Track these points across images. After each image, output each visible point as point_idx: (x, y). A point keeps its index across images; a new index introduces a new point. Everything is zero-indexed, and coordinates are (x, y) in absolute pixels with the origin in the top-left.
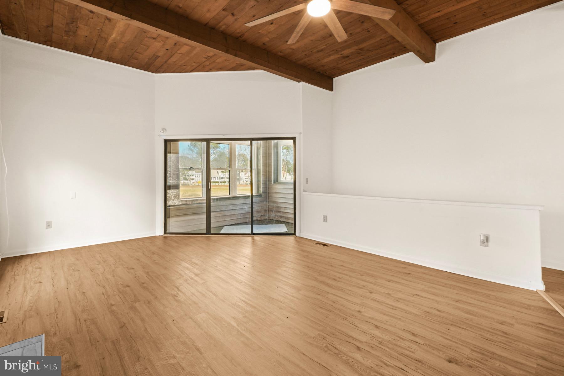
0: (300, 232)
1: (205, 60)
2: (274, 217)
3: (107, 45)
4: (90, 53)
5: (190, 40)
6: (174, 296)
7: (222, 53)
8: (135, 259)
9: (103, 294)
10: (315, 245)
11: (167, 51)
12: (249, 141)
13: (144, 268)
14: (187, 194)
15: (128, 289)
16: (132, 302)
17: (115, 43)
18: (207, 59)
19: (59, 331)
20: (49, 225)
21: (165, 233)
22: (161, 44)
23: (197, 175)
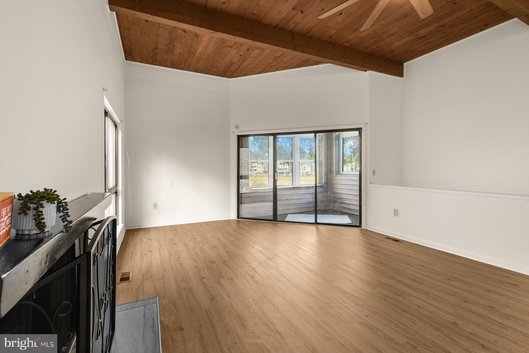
0: (366, 225)
1: (273, 60)
2: (338, 208)
3: (195, 58)
4: (182, 67)
5: (262, 43)
6: (252, 277)
7: (290, 51)
8: (216, 239)
9: (195, 267)
10: (385, 240)
11: (241, 56)
12: (313, 134)
13: (224, 248)
14: (256, 183)
15: (214, 265)
16: (217, 277)
17: (201, 55)
18: (274, 60)
19: (167, 295)
20: (155, 206)
21: (238, 217)
22: (236, 51)
23: (259, 166)
